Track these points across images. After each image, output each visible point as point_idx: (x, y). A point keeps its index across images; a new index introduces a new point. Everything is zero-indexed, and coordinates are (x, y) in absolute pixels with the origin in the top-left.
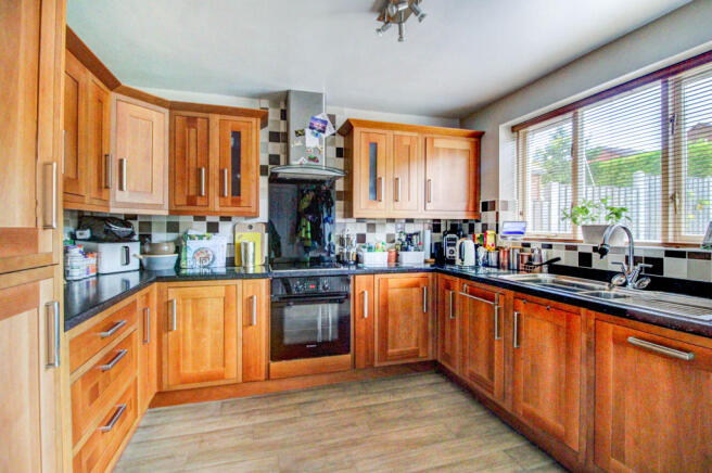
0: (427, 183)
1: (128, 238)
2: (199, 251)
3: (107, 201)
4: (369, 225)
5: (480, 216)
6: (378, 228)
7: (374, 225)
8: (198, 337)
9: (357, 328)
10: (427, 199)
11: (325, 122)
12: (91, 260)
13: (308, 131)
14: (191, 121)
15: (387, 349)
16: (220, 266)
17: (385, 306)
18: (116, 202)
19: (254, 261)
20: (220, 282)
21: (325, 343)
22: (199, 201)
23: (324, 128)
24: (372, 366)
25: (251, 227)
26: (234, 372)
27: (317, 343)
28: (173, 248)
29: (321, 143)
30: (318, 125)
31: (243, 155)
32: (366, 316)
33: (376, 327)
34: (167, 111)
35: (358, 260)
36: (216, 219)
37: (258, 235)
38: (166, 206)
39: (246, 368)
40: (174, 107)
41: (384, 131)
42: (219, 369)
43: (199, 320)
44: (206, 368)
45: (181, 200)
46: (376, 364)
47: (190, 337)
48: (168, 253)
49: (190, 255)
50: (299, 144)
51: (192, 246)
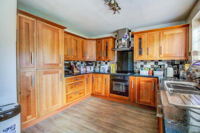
0: (160, 48)
1: (92, 65)
2: (103, 68)
3: (85, 59)
4: (144, 62)
5: (188, 58)
6: (148, 63)
7: (146, 62)
8: (98, 85)
9: (131, 91)
10: (160, 53)
11: (127, 35)
12: (85, 69)
13: (122, 39)
14: (99, 42)
15: (140, 99)
16: (106, 71)
17: (139, 86)
18: (87, 59)
19: (112, 71)
20: (101, 74)
21: (123, 92)
22: (100, 58)
23: (126, 37)
24: (134, 102)
25: (113, 63)
26: (103, 94)
27: (120, 92)
28: (99, 67)
29: (126, 41)
30: (125, 36)
31: (108, 47)
32: (132, 88)
33: (136, 92)
34: (95, 41)
35: (139, 72)
36: (107, 61)
37: (114, 65)
38: (95, 59)
39: (105, 93)
40: (96, 40)
41: (144, 34)
42: (101, 92)
43: (98, 82)
44: (99, 91)
45: (98, 58)
46: (136, 102)
47: (96, 84)
48: (98, 68)
49: (101, 69)
50: (120, 42)
51: (102, 67)
